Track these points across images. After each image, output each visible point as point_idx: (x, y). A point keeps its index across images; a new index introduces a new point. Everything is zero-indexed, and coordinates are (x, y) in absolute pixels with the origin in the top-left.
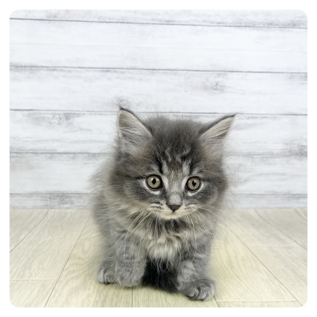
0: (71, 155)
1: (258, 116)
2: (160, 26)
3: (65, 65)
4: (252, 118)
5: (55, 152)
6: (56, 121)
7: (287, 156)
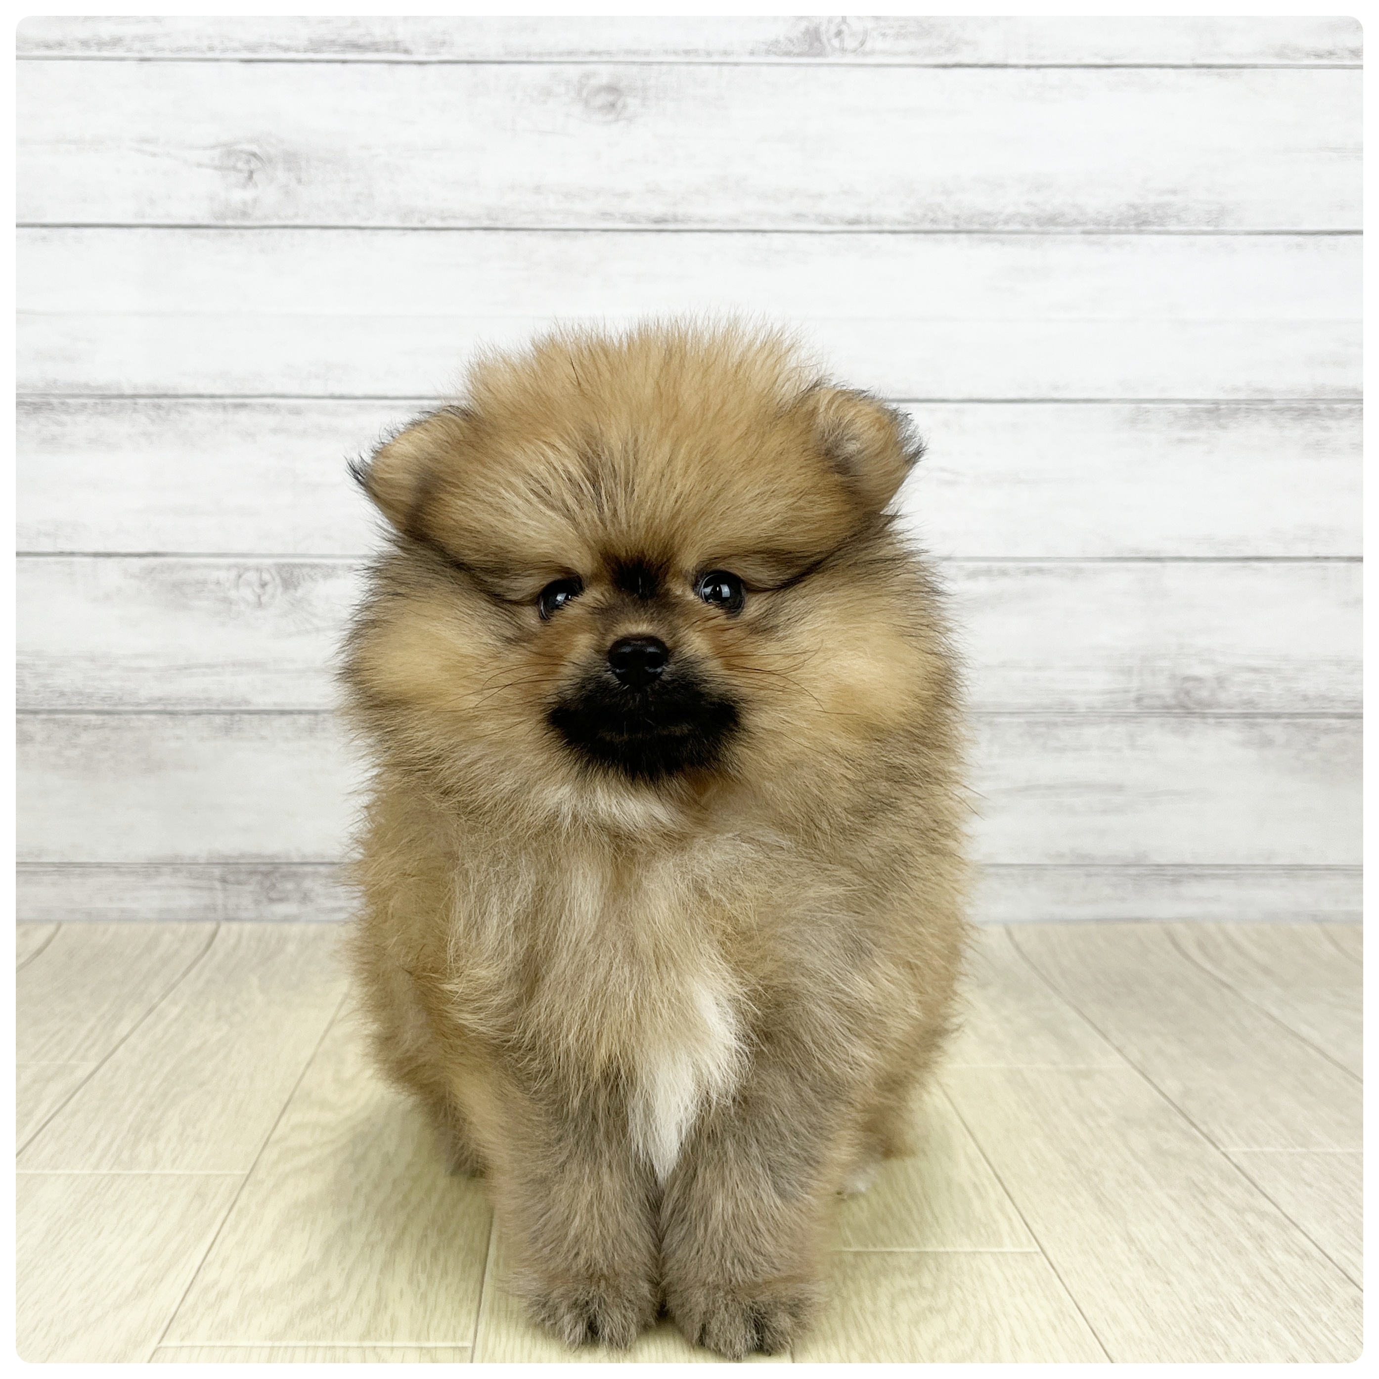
0: (303, 720)
1: (1010, 565)
2: (629, 234)
3: (279, 389)
4: (988, 572)
5: (243, 708)
6: (248, 594)
7: (1129, 717)
